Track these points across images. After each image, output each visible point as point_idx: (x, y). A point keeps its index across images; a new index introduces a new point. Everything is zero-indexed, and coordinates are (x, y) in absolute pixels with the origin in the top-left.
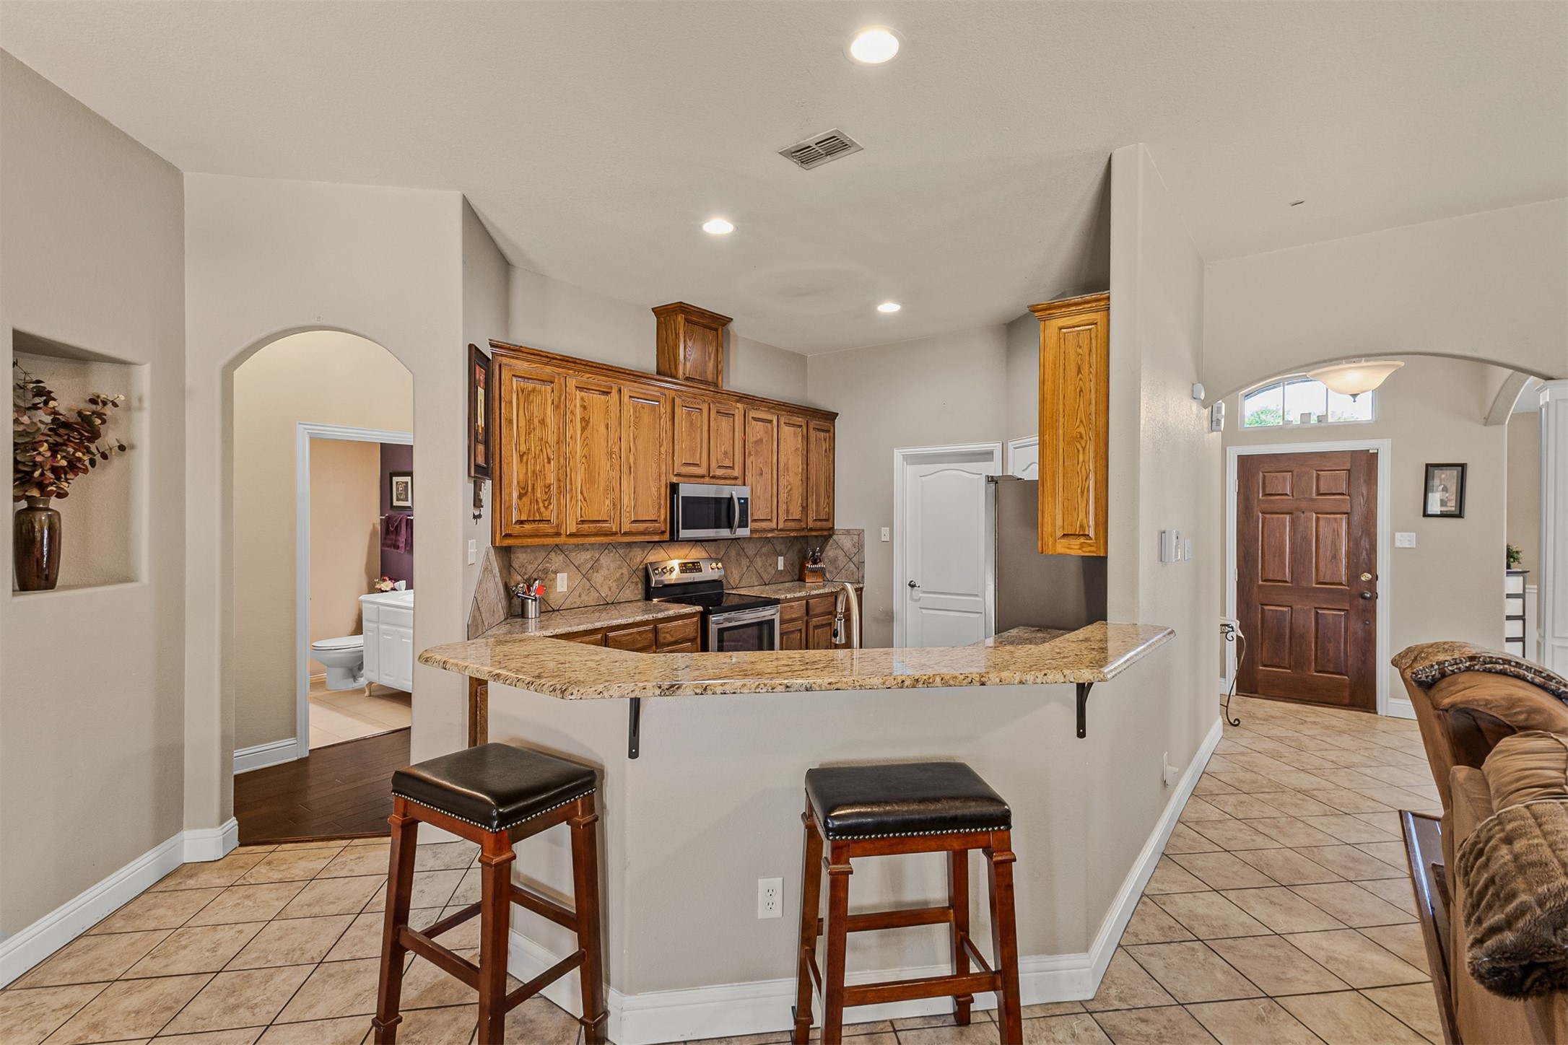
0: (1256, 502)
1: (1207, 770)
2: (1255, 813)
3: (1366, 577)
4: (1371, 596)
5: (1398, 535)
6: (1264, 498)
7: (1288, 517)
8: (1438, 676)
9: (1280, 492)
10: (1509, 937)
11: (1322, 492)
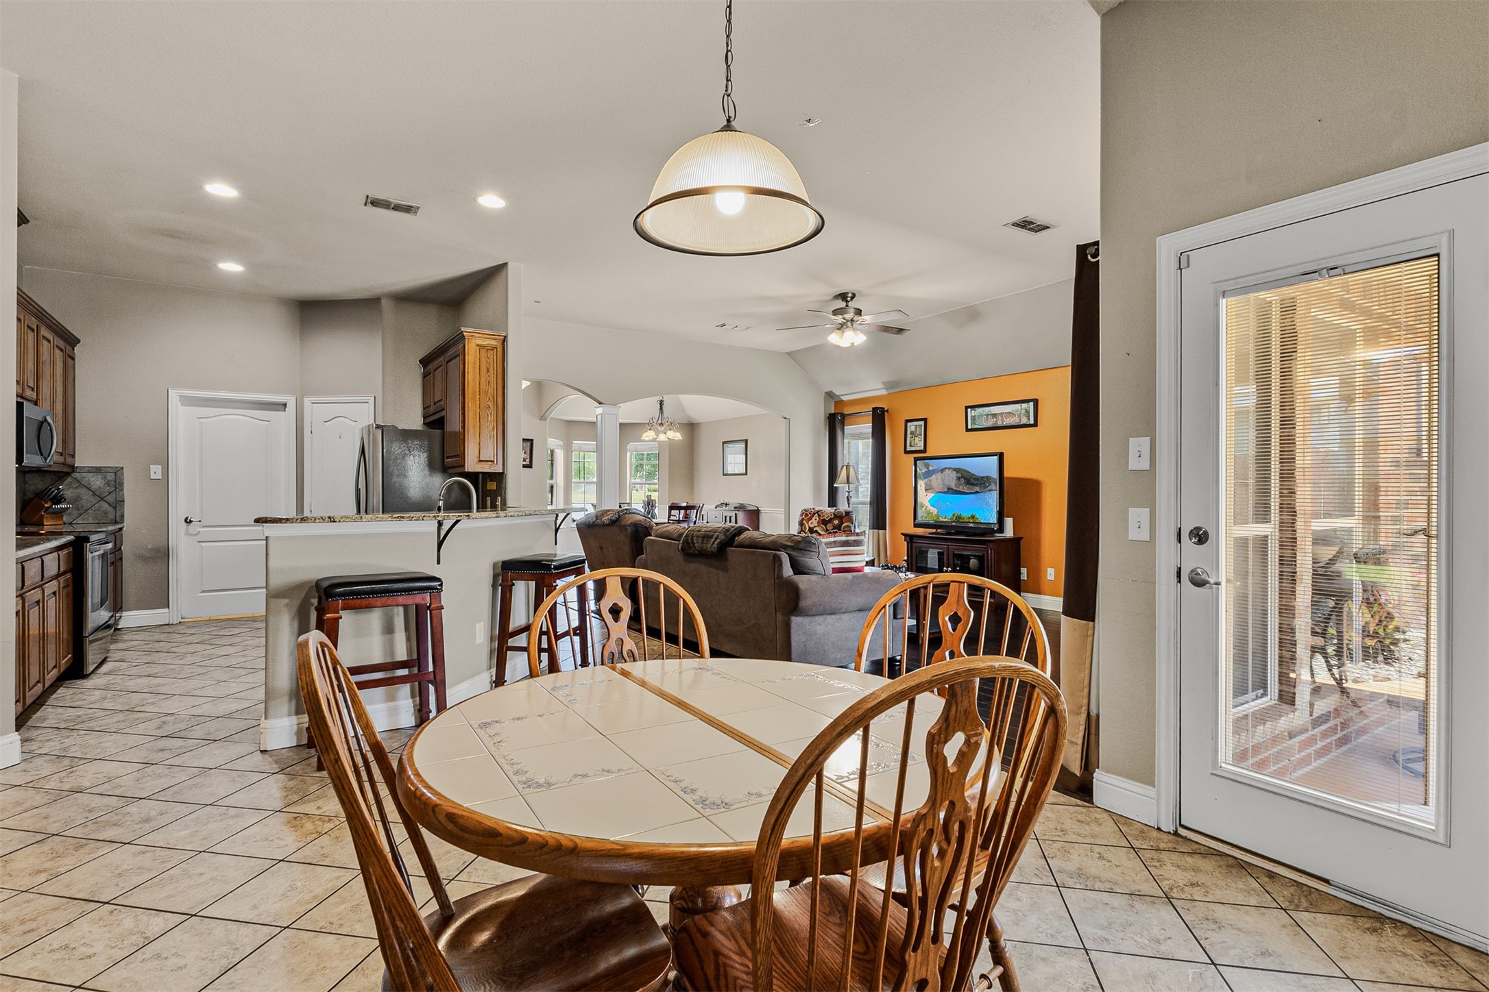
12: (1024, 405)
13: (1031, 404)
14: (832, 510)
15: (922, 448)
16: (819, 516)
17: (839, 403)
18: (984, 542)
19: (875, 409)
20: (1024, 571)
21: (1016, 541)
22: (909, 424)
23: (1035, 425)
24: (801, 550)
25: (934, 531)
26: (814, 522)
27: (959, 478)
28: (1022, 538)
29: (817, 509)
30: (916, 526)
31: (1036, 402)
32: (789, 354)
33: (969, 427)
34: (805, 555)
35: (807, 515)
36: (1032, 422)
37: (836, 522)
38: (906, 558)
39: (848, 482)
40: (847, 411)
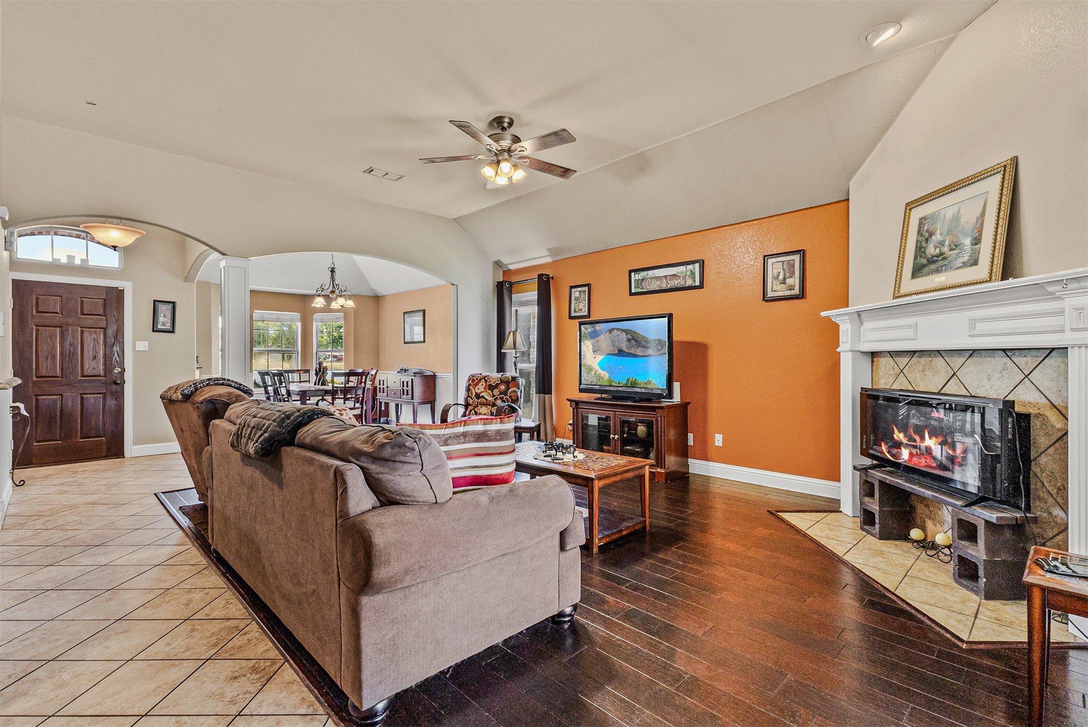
0: (30, 317)
1: (8, 514)
2: (61, 522)
3: (117, 370)
4: (121, 383)
5: (137, 343)
6: (38, 314)
7: (58, 330)
8: (194, 390)
9: (51, 311)
10: (266, 435)
11: (85, 312)
12: (690, 267)
13: (697, 265)
14: (499, 375)
15: (586, 313)
16: (486, 381)
17: (507, 272)
18: (653, 409)
19: (540, 276)
20: (691, 436)
21: (684, 407)
22: (573, 290)
23: (701, 286)
24: (386, 460)
25: (599, 395)
26: (481, 388)
27: (629, 340)
28: (690, 403)
29: (484, 374)
30: (581, 391)
31: (702, 263)
32: (454, 220)
33: (633, 291)
34: (395, 470)
35: (474, 381)
36: (697, 283)
37: (503, 387)
38: (571, 422)
39: (515, 348)
40: (514, 279)
